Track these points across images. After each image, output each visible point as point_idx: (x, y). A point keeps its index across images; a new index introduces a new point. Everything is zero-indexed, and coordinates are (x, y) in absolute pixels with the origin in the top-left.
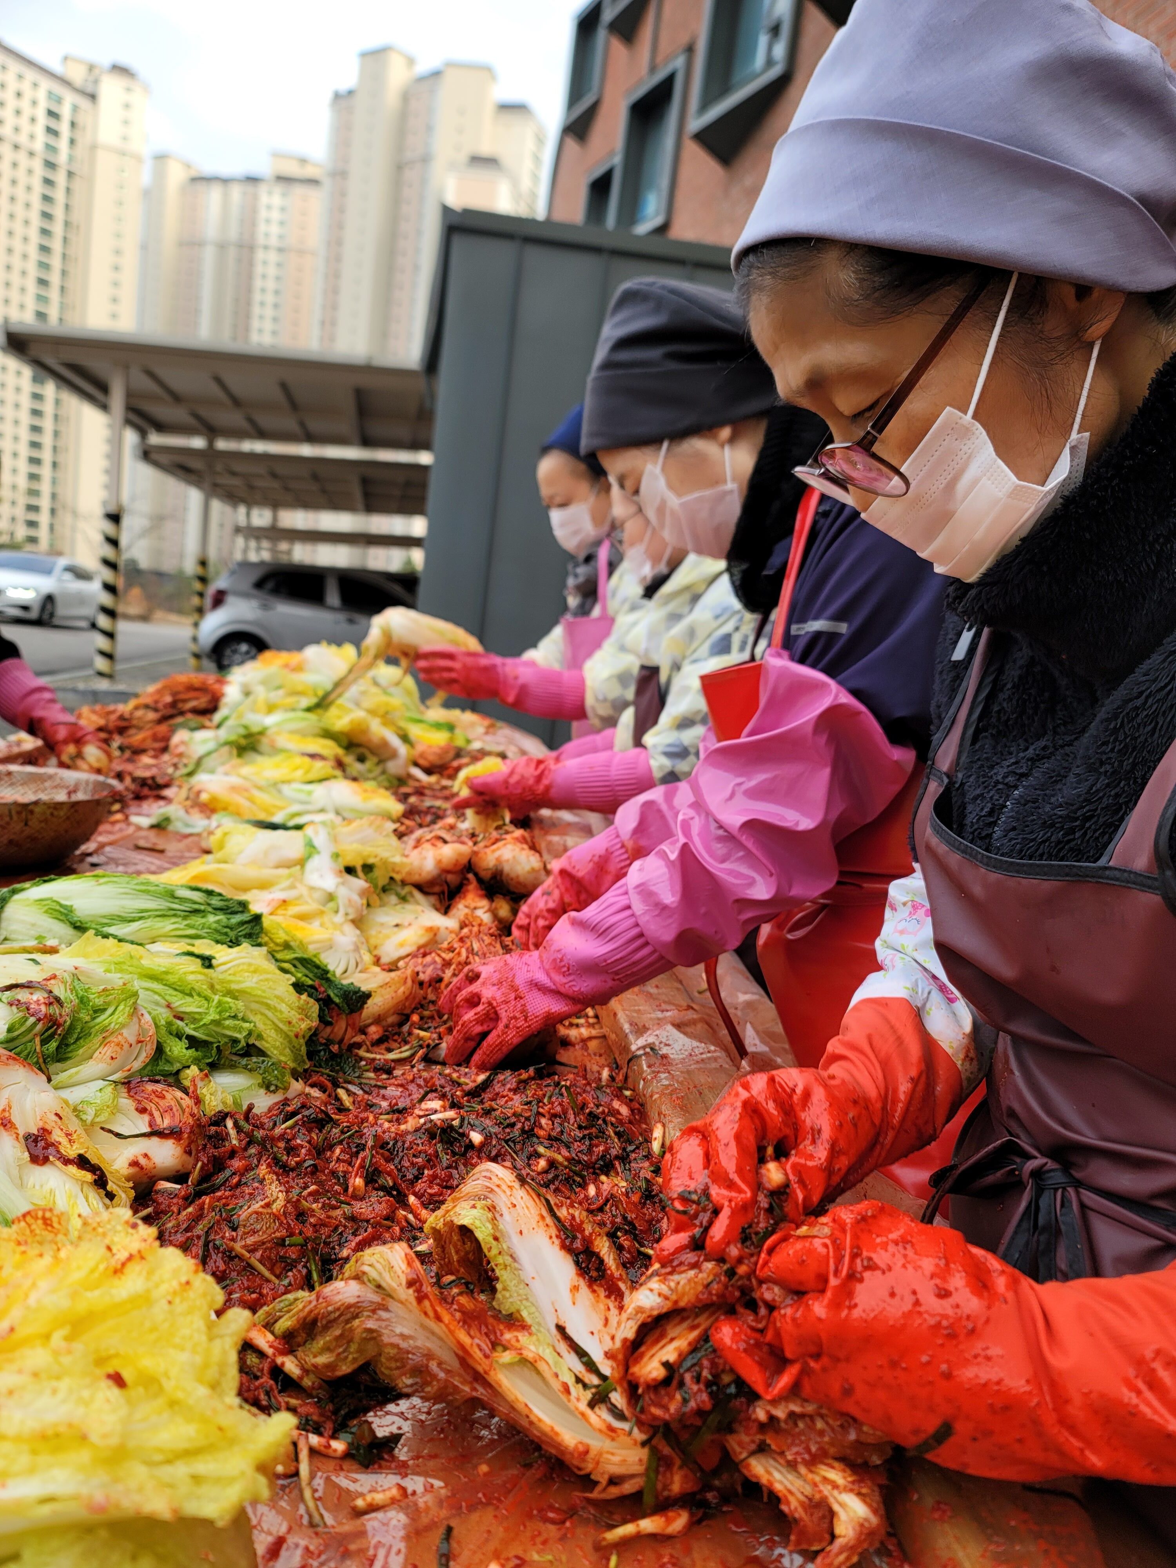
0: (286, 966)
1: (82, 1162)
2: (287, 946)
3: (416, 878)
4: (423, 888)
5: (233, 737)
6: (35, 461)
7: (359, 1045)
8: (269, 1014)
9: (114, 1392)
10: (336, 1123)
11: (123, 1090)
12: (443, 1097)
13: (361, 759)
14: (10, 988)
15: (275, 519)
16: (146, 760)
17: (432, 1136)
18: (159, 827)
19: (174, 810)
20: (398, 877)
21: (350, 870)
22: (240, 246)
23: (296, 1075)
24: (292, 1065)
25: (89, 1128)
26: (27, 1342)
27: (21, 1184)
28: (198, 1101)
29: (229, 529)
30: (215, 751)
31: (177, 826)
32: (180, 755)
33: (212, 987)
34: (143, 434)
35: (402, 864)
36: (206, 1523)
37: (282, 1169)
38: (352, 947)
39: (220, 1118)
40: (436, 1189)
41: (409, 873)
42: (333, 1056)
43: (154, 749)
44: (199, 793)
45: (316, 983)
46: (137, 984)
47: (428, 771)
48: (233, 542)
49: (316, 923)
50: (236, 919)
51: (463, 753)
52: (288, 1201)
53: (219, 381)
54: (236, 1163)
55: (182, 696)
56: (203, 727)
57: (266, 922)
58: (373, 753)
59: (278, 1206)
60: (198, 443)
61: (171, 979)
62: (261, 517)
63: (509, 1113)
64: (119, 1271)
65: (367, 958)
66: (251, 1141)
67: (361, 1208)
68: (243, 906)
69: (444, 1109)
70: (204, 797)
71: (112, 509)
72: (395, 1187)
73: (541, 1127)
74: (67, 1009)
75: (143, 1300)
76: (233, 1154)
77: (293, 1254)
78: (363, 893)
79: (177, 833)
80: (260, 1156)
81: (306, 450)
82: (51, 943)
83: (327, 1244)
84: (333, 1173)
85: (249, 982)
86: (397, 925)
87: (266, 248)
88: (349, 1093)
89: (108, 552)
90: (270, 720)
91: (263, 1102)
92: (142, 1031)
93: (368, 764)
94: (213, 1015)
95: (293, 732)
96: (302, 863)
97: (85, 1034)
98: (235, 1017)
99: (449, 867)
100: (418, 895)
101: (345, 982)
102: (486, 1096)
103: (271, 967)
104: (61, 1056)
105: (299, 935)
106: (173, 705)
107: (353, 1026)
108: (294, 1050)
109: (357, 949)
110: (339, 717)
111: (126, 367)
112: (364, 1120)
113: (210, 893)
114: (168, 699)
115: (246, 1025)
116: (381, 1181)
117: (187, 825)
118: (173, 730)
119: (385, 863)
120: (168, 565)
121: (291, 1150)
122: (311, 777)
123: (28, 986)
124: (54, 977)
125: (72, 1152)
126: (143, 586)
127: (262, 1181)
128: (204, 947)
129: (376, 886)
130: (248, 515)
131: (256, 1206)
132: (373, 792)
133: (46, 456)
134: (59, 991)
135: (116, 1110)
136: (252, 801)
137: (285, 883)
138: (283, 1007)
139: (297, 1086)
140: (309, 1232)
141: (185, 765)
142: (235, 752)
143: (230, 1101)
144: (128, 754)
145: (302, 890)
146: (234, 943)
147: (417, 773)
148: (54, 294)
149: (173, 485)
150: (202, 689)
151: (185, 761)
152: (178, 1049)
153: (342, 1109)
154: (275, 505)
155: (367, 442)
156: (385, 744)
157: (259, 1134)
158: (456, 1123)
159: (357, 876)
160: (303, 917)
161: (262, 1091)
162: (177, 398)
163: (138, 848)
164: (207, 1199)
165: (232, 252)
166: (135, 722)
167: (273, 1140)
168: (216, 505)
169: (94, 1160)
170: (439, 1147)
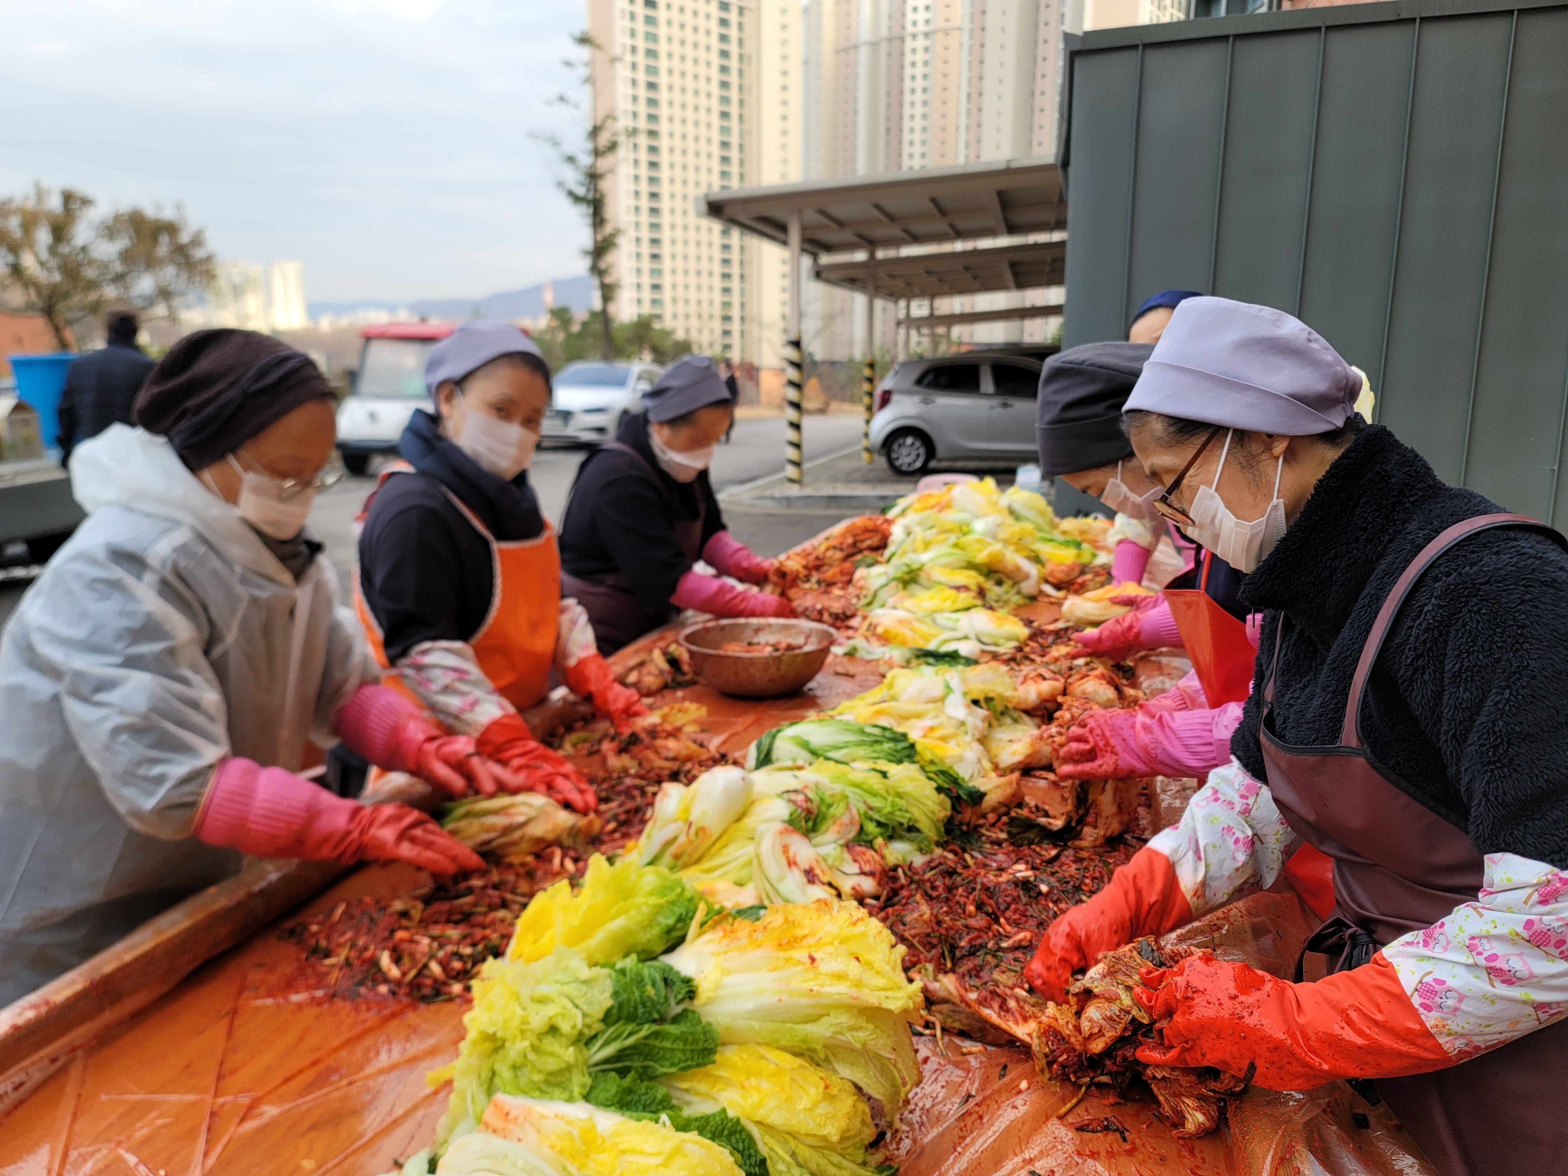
0: (932, 775)
1: (830, 885)
2: (932, 762)
3: (1023, 706)
4: (1029, 712)
5: (899, 574)
6: (726, 276)
7: (982, 826)
8: (921, 806)
9: (857, 963)
10: (960, 874)
11: (845, 850)
12: (1027, 863)
13: (999, 583)
14: (788, 792)
15: (932, 308)
16: (836, 591)
17: (1017, 885)
18: (851, 654)
19: (859, 642)
20: (1010, 706)
21: (976, 702)
22: (890, 40)
23: (938, 844)
24: (935, 838)
25: (831, 868)
26: (825, 944)
27: (804, 893)
28: (883, 857)
29: (892, 323)
30: (886, 585)
31: (862, 654)
32: (861, 588)
33: (888, 792)
34: (815, 256)
35: (1013, 697)
36: (889, 1012)
37: (929, 898)
38: (975, 760)
39: (895, 868)
40: (1017, 916)
41: (1018, 703)
42: (963, 833)
43: (842, 582)
44: (876, 627)
45: (951, 786)
46: (849, 791)
47: (1058, 587)
48: (896, 334)
49: (953, 743)
50: (901, 745)
51: (1087, 570)
52: (932, 914)
53: (877, 207)
54: (904, 893)
55: (859, 538)
56: (876, 563)
57: (918, 747)
58: (1009, 576)
59: (927, 916)
60: (860, 256)
61: (866, 787)
62: (920, 308)
63: (1067, 874)
64: (855, 924)
65: (987, 765)
66: (912, 882)
67: (972, 922)
68: (904, 736)
69: (1027, 869)
70: (880, 630)
71: (793, 336)
72: (994, 913)
73: (1086, 885)
74: (815, 805)
75: (863, 935)
76: (902, 887)
77: (935, 941)
78: (984, 719)
79: (862, 659)
80: (917, 890)
81: (959, 246)
82: (800, 763)
83: (953, 938)
84: (958, 903)
85: (908, 787)
86: (1010, 741)
87: (914, 36)
88: (972, 857)
89: (792, 353)
90: (925, 557)
91: (919, 860)
92: (852, 818)
93: (1005, 587)
94: (888, 809)
95: (944, 566)
96: (942, 699)
97: (824, 818)
98: (901, 810)
99: (1047, 698)
100: (1025, 718)
101: (971, 784)
102: (1056, 864)
103: (921, 777)
104: (814, 829)
105: (939, 752)
106: (854, 544)
107: (976, 814)
108: (938, 829)
109: (979, 761)
110: (980, 551)
111: (800, 212)
112: (979, 874)
113: (884, 729)
114: (850, 540)
115: (907, 815)
116: (985, 909)
117: (869, 653)
118: (855, 567)
119: (1001, 696)
120: (840, 355)
121: (934, 888)
122: (957, 606)
123: (795, 791)
124: (806, 787)
125: (825, 879)
126: (819, 377)
127: (918, 903)
128: (883, 765)
129: (995, 711)
130: (908, 307)
131: (916, 915)
132: (1005, 619)
133: (735, 270)
134: (811, 795)
135: (842, 860)
136: (913, 630)
137: (932, 714)
138: (930, 803)
139: (938, 851)
140: (943, 932)
141: (865, 597)
142: (900, 586)
143: (900, 858)
144: (823, 586)
145: (943, 719)
146: (900, 762)
147: (1048, 589)
148: (734, 124)
149: (841, 294)
150: (875, 530)
151: (864, 592)
152: (871, 828)
153: (966, 867)
154: (932, 296)
155: (1012, 230)
156: (1018, 569)
157: (916, 878)
158: (1032, 879)
159: (981, 707)
160: (944, 739)
161: (918, 854)
162: (841, 224)
163: (837, 674)
164: (890, 910)
165: (884, 47)
166: (827, 561)
167: (924, 881)
168: (879, 303)
169: (834, 884)
170: (1021, 892)
